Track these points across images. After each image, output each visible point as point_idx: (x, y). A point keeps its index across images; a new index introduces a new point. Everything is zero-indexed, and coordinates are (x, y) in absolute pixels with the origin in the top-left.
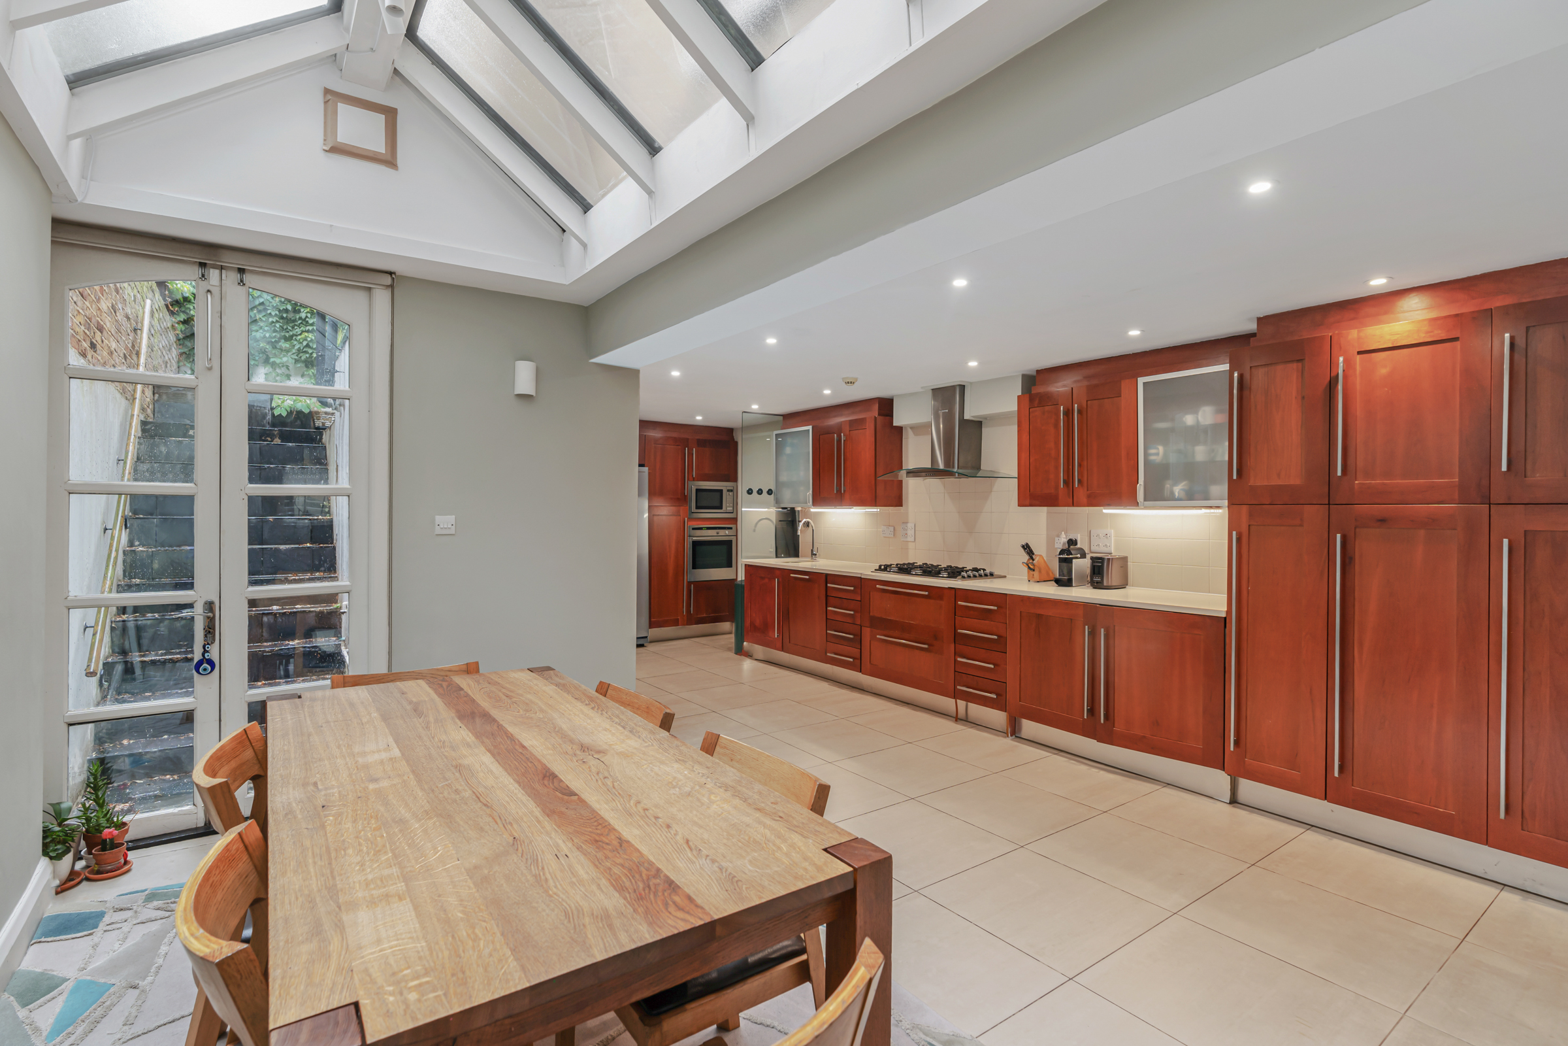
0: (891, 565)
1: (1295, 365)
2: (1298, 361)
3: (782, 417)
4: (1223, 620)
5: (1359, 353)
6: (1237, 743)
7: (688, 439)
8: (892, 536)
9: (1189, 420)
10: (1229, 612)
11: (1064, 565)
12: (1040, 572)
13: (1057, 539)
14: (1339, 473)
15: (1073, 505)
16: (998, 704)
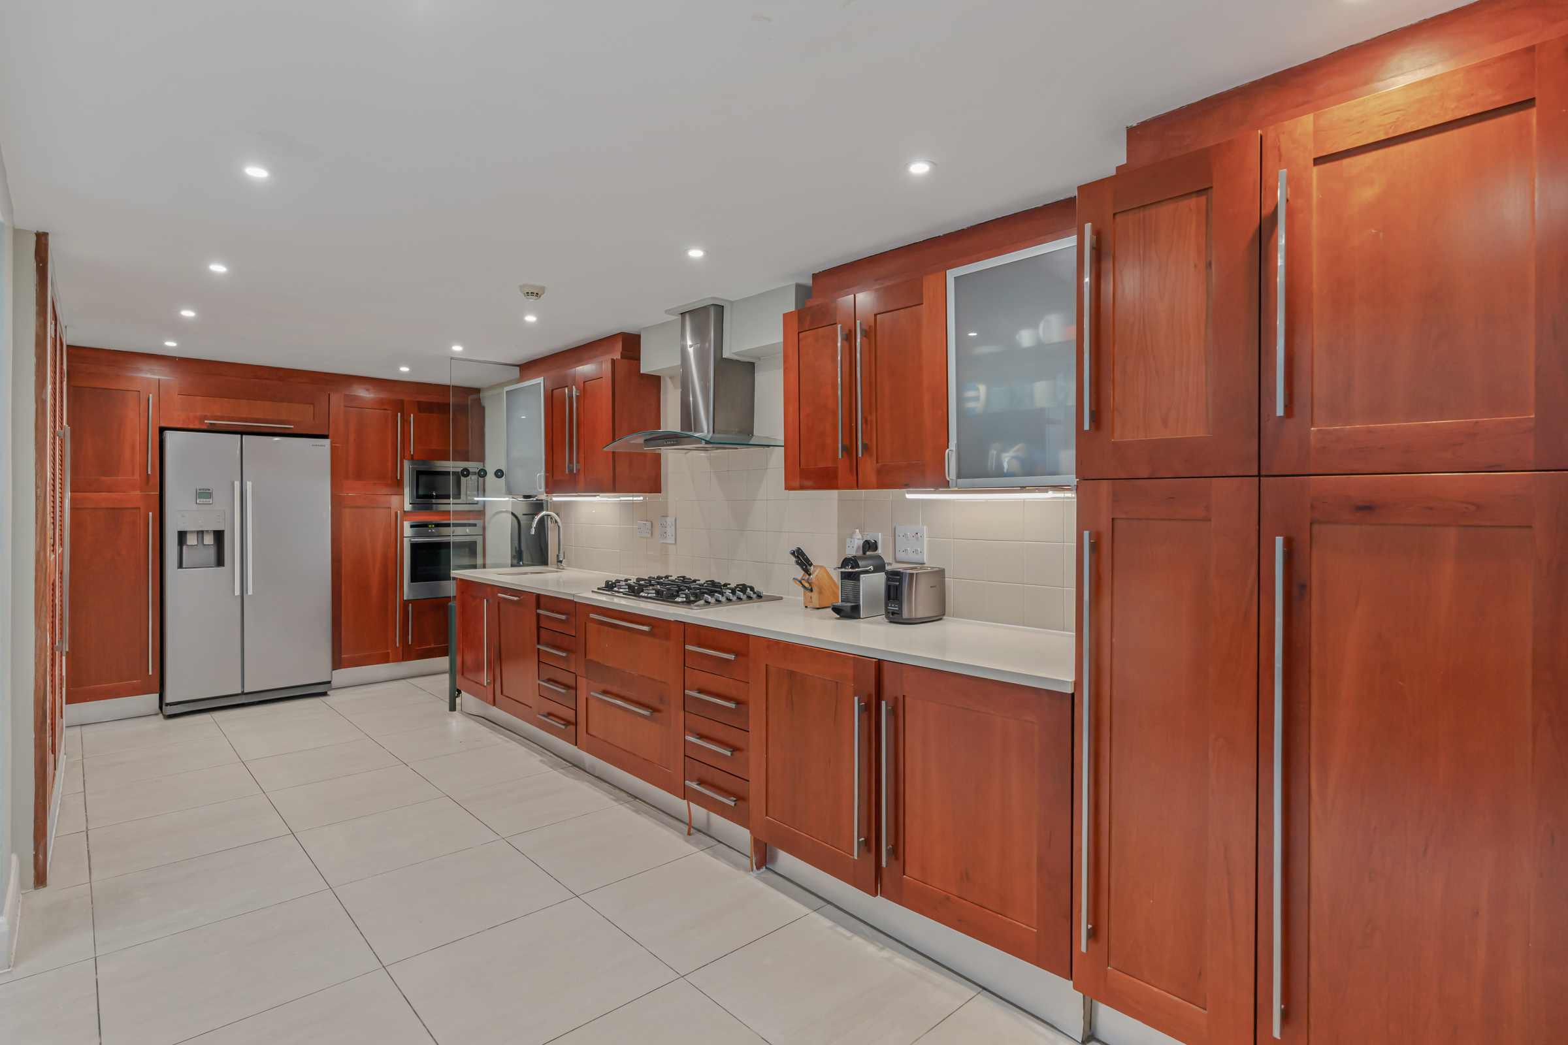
0: (618, 581)
1: (1192, 202)
2: (1199, 192)
3: (518, 368)
4: (1070, 697)
5: (1318, 161)
6: (1093, 934)
7: (402, 402)
8: (649, 535)
9: (1026, 338)
10: (1078, 684)
11: (849, 583)
12: (820, 593)
13: (848, 540)
14: (1280, 411)
15: (858, 487)
16: (739, 815)
